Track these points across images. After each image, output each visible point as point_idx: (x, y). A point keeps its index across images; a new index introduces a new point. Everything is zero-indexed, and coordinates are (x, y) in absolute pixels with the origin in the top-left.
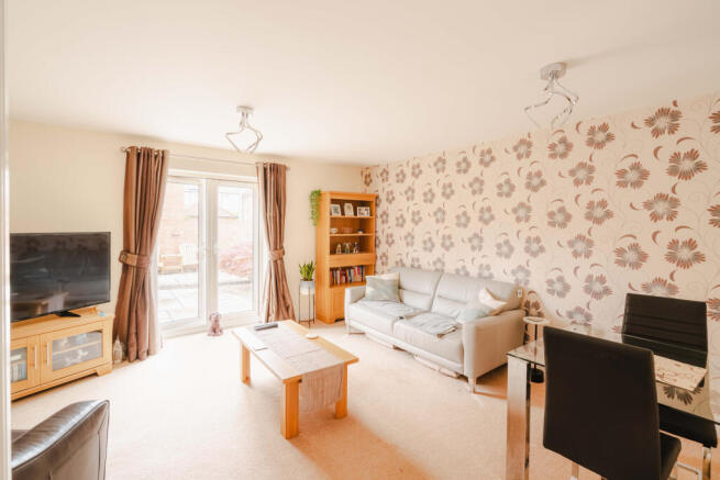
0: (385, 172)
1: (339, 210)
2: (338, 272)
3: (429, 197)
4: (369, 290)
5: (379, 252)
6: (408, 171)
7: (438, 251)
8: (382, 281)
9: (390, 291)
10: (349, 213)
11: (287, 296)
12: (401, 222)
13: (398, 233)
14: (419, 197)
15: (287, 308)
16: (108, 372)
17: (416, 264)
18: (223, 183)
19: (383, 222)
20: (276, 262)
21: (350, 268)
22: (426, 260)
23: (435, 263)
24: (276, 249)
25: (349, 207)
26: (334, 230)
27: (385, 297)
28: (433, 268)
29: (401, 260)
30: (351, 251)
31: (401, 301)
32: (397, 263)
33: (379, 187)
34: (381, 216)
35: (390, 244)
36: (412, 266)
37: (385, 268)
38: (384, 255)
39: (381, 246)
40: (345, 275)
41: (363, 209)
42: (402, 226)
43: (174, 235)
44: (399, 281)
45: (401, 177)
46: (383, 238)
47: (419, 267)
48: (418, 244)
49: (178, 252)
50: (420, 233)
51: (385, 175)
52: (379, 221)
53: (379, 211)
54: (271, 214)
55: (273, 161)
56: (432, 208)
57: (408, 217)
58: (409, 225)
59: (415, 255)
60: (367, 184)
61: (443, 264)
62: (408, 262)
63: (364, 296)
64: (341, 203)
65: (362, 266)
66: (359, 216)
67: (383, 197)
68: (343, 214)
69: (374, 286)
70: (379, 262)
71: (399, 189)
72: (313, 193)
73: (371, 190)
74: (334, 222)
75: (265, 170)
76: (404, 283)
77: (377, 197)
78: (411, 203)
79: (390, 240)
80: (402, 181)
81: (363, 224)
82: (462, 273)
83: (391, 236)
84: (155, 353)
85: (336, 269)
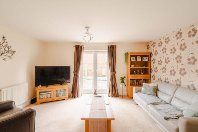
0: (154, 43)
1: (135, 59)
2: (135, 81)
3: (173, 51)
4: (143, 89)
5: (152, 74)
6: (163, 41)
7: (178, 76)
8: (149, 86)
9: (152, 91)
10: (139, 59)
11: (116, 87)
12: (160, 63)
13: (159, 67)
14: (168, 51)
15: (115, 91)
16: (67, 100)
17: (167, 81)
18: (99, 52)
19: (153, 63)
20: (112, 76)
21: (140, 80)
22: (172, 79)
23: (176, 81)
24: (112, 72)
25: (139, 58)
26: (133, 66)
27: (150, 93)
28: (175, 84)
29: (160, 79)
30: (140, 74)
31: (157, 96)
32: (159, 79)
33: (152, 49)
34: (153, 61)
35: (156, 71)
36: (165, 82)
37: (154, 81)
38: (154, 76)
39: (153, 72)
40: (138, 82)
41: (145, 58)
42: (161, 64)
43: (101, 67)
44: (157, 87)
45: (160, 44)
46: (153, 69)
47: (168, 82)
48: (168, 72)
49: (101, 71)
50: (169, 67)
51: (154, 44)
52: (152, 62)
53: (152, 59)
54: (110, 61)
55: (111, 45)
56: (175, 56)
57: (163, 60)
58: (164, 64)
59: (167, 77)
60: (148, 49)
61: (180, 82)
62: (163, 80)
63: (140, 91)
64: (136, 56)
65: (145, 79)
66: (143, 61)
67: (153, 53)
68: (136, 60)
69: (145, 88)
70: (152, 78)
71: (159, 49)
72: (126, 53)
73: (149, 51)
74: (132, 63)
75: (109, 47)
76: (159, 88)
77: (151, 53)
78: (165, 54)
79: (156, 70)
80: (161, 46)
81: (146, 64)
82: (192, 88)
83: (157, 68)
84: (79, 97)
85: (134, 80)
